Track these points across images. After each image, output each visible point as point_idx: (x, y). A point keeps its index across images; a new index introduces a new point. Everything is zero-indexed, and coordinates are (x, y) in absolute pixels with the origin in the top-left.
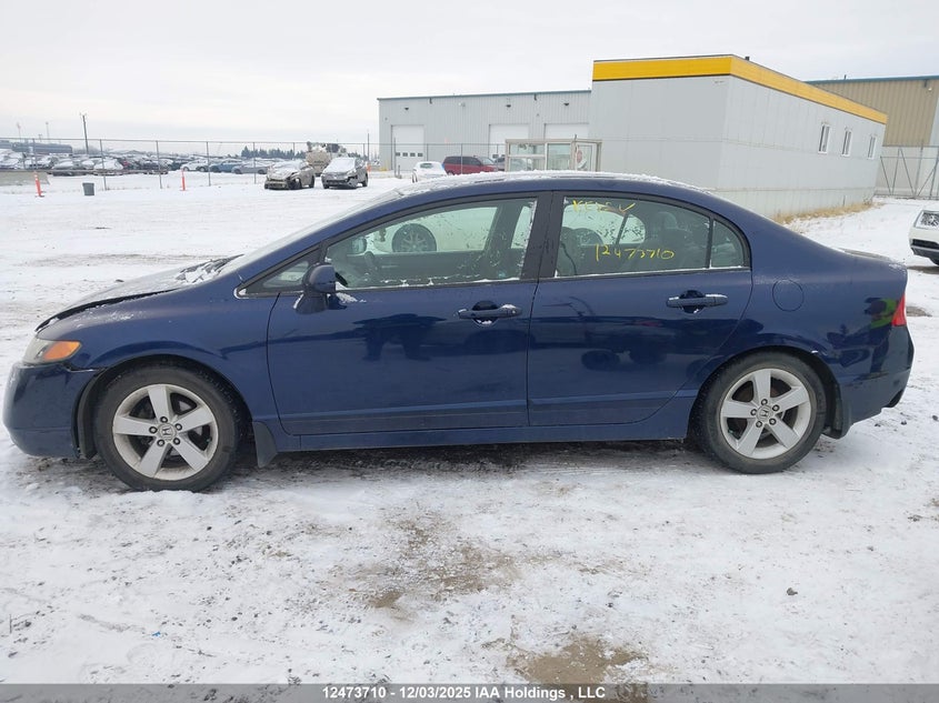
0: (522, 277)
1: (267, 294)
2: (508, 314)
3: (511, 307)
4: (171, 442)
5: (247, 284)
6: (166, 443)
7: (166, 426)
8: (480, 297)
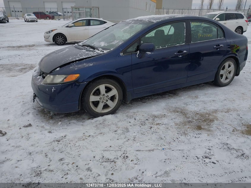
0: (185, 43)
1: (128, 54)
2: (185, 53)
3: (185, 51)
4: (105, 101)
5: (123, 51)
6: (104, 102)
7: (104, 97)
8: (179, 49)
